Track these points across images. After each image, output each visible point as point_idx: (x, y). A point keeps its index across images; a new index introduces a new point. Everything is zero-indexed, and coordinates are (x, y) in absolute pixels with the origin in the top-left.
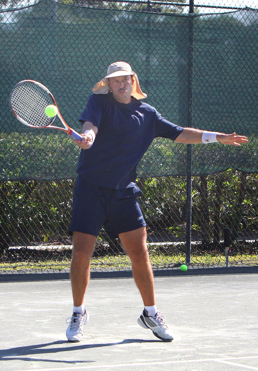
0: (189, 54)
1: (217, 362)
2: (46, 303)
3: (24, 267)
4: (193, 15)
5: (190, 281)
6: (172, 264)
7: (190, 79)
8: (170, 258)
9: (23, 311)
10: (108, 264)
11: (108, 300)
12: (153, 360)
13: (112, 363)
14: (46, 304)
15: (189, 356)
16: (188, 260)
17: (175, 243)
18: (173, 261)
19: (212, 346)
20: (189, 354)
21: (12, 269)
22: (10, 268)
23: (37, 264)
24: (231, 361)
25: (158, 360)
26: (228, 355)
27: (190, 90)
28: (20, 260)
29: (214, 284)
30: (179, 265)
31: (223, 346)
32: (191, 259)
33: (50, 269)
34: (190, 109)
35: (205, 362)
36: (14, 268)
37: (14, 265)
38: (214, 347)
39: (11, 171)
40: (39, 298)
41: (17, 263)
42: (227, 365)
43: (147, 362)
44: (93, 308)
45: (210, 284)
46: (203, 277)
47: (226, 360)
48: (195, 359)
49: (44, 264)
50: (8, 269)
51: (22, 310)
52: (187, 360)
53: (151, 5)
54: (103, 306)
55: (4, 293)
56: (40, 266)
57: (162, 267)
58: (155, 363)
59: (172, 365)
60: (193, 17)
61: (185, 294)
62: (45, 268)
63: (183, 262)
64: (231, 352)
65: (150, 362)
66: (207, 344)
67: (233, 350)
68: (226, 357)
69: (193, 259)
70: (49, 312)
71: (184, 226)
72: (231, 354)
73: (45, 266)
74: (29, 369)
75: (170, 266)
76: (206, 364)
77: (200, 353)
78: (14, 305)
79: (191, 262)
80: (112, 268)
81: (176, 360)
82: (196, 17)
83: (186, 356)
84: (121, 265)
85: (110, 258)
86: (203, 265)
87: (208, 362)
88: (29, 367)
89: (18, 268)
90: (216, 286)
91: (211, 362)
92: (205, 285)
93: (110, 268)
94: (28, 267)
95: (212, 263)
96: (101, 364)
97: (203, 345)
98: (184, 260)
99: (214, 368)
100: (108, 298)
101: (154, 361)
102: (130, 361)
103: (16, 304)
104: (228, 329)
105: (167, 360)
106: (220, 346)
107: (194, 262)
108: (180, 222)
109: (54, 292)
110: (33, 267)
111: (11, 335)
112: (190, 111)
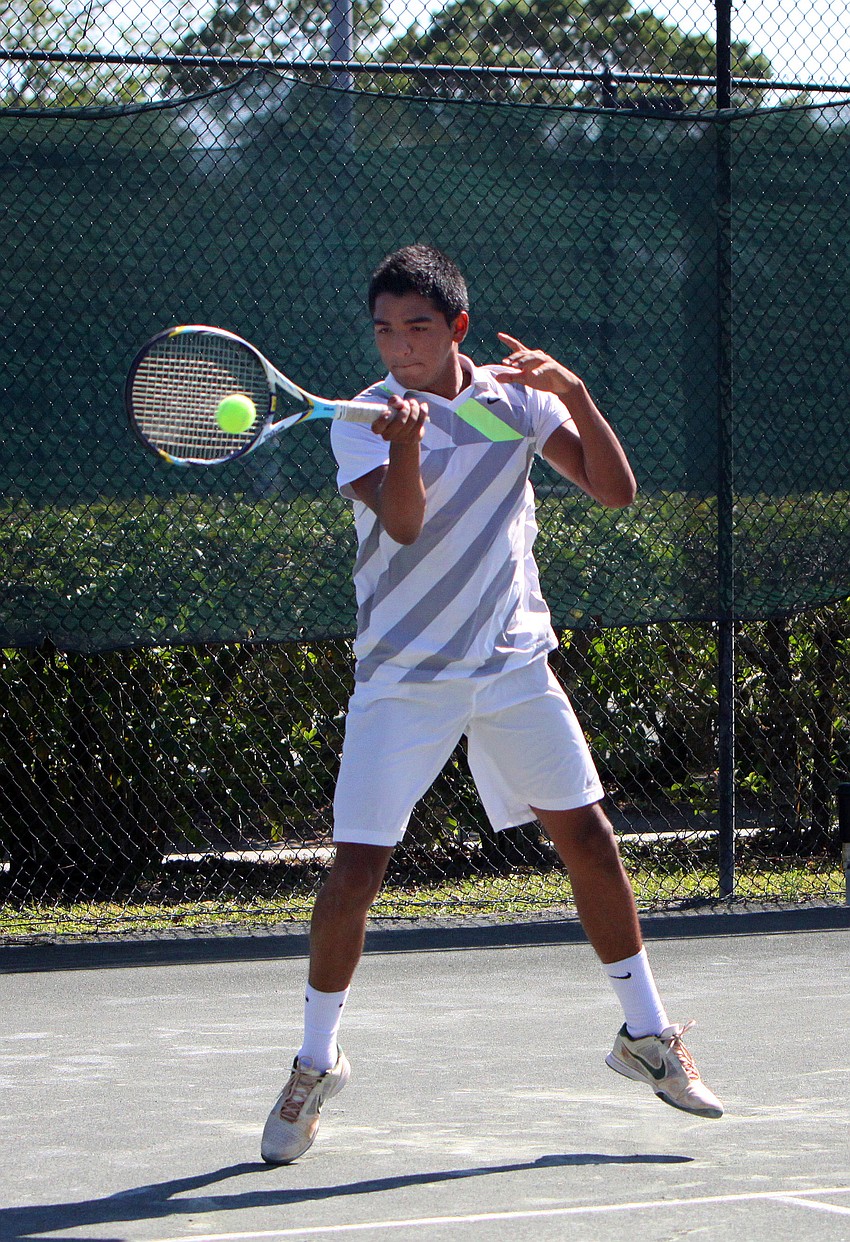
0: (719, 237)
1: (777, 1202)
2: (264, 1027)
3: (208, 916)
4: (728, 113)
5: (727, 951)
6: (676, 899)
7: (724, 316)
8: (669, 882)
9: (186, 1053)
10: (472, 904)
11: (458, 1015)
12: (577, 1200)
13: (446, 1212)
14: (264, 1031)
15: (693, 1184)
16: (726, 886)
17: (688, 833)
18: (680, 889)
19: (768, 1154)
20: (691, 1180)
21: (169, 925)
22: (163, 919)
23: (249, 907)
24: (822, 1198)
25: (592, 1198)
26: (815, 1181)
27: (722, 351)
28: (194, 896)
29: (801, 959)
30: (697, 902)
31: (805, 1153)
32: (735, 882)
33: (291, 921)
34: (723, 409)
35: (737, 1203)
36: (176, 919)
37: (174, 910)
38: (774, 1156)
39: (160, 616)
40: (243, 1012)
41: (188, 906)
42: (809, 1211)
43: (556, 1206)
44: (409, 1040)
45: (788, 960)
46: (768, 937)
47: (807, 1197)
48: (711, 1194)
49: (271, 905)
50: (157, 925)
51: (183, 1051)
52: (684, 1198)
53: (614, 84)
54: (441, 1033)
55: (134, 1001)
56: (258, 913)
57: (644, 908)
58: (582, 1210)
59: (634, 1213)
60: (726, 121)
61: (706, 992)
62: (275, 917)
63: (712, 891)
64: (828, 1171)
65: (565, 1206)
66: (755, 1147)
67: (833, 1166)
68: (807, 1189)
69: (743, 884)
70: (268, 1056)
71: (712, 779)
72: (825, 1177)
73: (273, 913)
74: (182, 1235)
75: (671, 905)
76: (743, 1210)
77: (728, 1177)
78: (162, 1036)
79: (737, 891)
80: (485, 915)
81: (650, 1197)
82: (739, 121)
83: (682, 1186)
84: (516, 905)
85: (481, 884)
86: (776, 899)
87: (748, 1202)
88: (181, 1229)
89: (189, 922)
90: (804, 966)
91: (760, 1202)
92: (772, 964)
93: (481, 915)
94: (221, 915)
95: (804, 894)
96: (410, 1216)
97: (740, 1151)
98: (714, 886)
99: (766, 1221)
100: (461, 1008)
101: (580, 1204)
102: (504, 1206)
103: (167, 1032)
104: (826, 1100)
105: (621, 1201)
106: (792, 1152)
107: (745, 894)
108: (698, 766)
109: (291, 993)
110: (235, 915)
111: (140, 1130)
112: (723, 416)
